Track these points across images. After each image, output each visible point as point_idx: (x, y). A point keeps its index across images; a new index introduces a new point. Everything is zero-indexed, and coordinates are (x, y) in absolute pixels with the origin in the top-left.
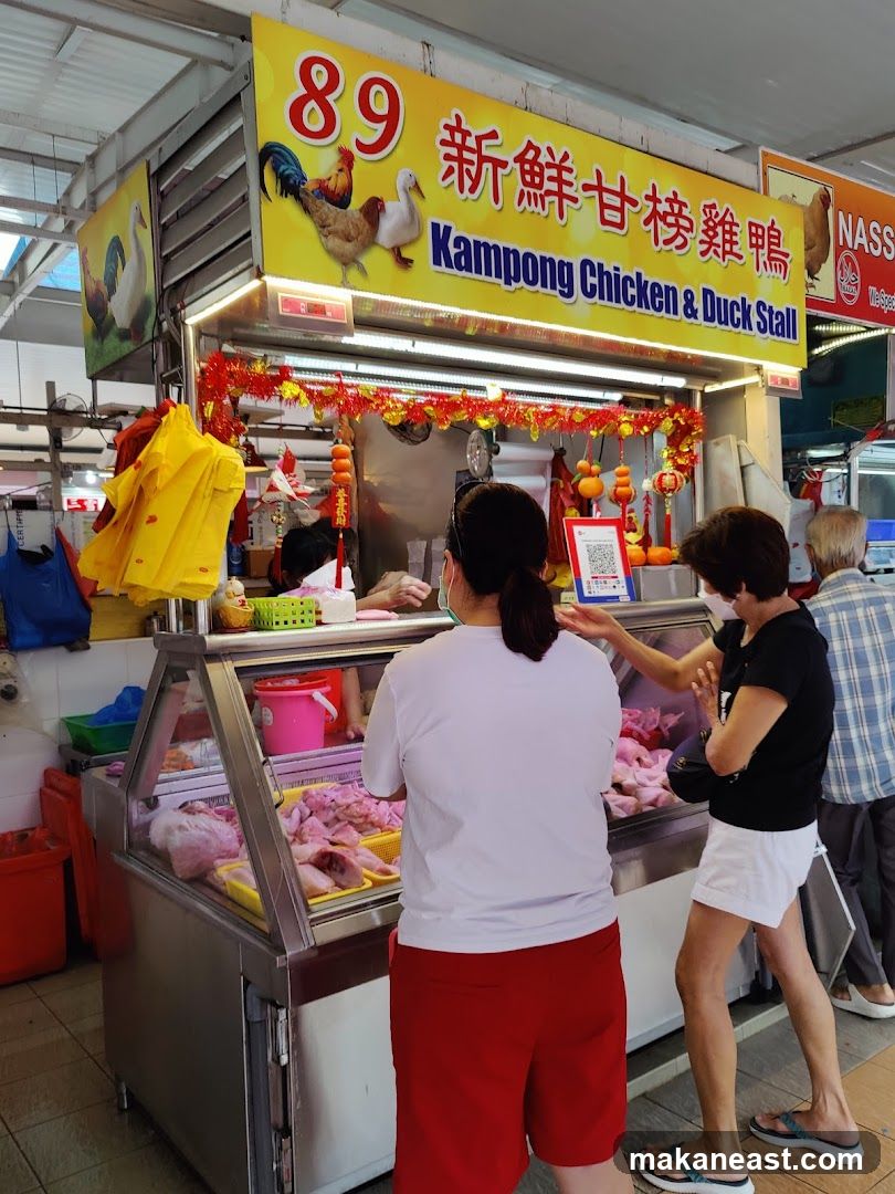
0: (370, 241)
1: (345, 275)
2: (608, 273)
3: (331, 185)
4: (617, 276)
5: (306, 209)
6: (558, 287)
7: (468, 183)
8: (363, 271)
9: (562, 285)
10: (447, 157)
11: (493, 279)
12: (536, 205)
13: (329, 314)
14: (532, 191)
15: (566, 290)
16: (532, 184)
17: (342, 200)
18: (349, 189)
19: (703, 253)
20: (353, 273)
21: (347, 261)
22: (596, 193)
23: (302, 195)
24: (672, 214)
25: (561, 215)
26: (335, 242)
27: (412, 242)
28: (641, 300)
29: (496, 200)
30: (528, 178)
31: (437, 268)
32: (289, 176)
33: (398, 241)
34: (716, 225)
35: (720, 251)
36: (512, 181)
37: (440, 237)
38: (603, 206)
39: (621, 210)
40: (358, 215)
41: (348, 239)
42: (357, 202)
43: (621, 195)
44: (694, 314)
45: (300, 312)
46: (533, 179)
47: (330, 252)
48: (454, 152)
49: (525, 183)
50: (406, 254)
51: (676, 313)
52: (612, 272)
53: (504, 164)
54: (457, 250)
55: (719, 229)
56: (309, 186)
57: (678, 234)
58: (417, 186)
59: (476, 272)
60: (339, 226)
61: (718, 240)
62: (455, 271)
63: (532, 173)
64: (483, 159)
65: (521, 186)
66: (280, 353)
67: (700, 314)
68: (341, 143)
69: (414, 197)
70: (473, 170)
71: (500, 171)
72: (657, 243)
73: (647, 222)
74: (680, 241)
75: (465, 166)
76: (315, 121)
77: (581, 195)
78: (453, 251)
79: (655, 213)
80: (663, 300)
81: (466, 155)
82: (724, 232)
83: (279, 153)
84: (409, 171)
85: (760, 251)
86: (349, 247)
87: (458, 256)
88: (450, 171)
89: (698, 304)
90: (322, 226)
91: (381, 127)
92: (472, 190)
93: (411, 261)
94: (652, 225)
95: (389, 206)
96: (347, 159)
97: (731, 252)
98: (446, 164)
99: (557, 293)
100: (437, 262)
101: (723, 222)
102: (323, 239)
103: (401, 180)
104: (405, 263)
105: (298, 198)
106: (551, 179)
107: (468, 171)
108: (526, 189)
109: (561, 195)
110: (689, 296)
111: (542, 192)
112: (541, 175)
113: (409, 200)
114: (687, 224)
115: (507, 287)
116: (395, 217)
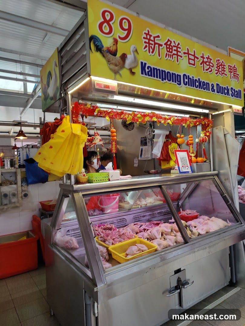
0: (123, 66)
1: (115, 76)
2: (191, 78)
3: (111, 49)
4: (193, 79)
5: (104, 56)
6: (177, 82)
7: (151, 50)
8: (121, 75)
9: (178, 81)
10: (145, 42)
11: (158, 79)
12: (171, 58)
13: (110, 88)
14: (169, 53)
15: (179, 83)
16: (169, 52)
17: (114, 54)
18: (116, 50)
19: (217, 73)
20: (118, 76)
21: (116, 72)
22: (187, 55)
23: (102, 52)
24: (208, 62)
25: (178, 61)
26: (112, 67)
27: (135, 67)
28: (200, 86)
29: (159, 56)
30: (168, 50)
31: (142, 75)
32: (98, 46)
33: (131, 67)
34: (220, 66)
35: (221, 73)
36: (164, 50)
37: (143, 66)
38: (189, 59)
39: (194, 60)
40: (119, 58)
41: (116, 65)
42: (119, 54)
43: (194, 56)
44: (214, 91)
45: (102, 87)
46: (170, 50)
47: (111, 69)
48: (147, 41)
49: (167, 51)
50: (133, 71)
51: (209, 90)
52: (192, 78)
53: (162, 45)
54: (148, 70)
56: (105, 49)
57: (209, 68)
58: (136, 51)
59: (154, 77)
60: (113, 62)
61: (220, 70)
62: (147, 76)
63: (169, 48)
64: (155, 44)
65: (166, 52)
66: (96, 103)
67: (216, 91)
68: (115, 36)
69: (136, 54)
70: (153, 46)
71: (160, 47)
72: (204, 70)
73: (201, 64)
74: (210, 70)
75: (150, 45)
76: (106, 29)
77: (183, 55)
78: (147, 70)
79: (203, 62)
80: (206, 86)
81: (151, 42)
82: (222, 68)
83: (95, 38)
84: (134, 46)
85: (231, 73)
86: (116, 68)
87: (148, 72)
88: (146, 46)
89: (215, 88)
90: (108, 61)
91: (126, 32)
92: (152, 52)
93: (135, 73)
94: (202, 65)
95: (128, 56)
96: (116, 41)
97: (224, 73)
98: (145, 45)
99: (176, 84)
100: (142, 73)
101: (221, 65)
102: (109, 65)
103: (132, 48)
104: (133, 73)
105: (101, 52)
106: (175, 50)
107: (151, 47)
108: (168, 53)
109: (178, 55)
110: (213, 86)
111: (172, 54)
112: (172, 49)
113: (134, 54)
114: (212, 65)
115: (162, 82)
116: (130, 60)
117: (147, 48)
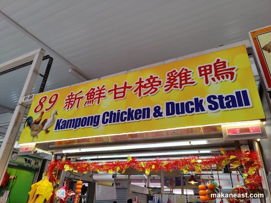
0: (41, 129)
1: (33, 139)
2: (114, 114)
3: (37, 121)
4: (119, 113)
6: (93, 124)
7: (70, 106)
8: (38, 137)
11: (71, 128)
12: (90, 103)
13: (29, 149)
14: (89, 100)
15: (96, 124)
16: (91, 98)
17: (38, 123)
18: (41, 120)
19: (166, 90)
22: (114, 91)
23: (30, 125)
24: (150, 83)
25: (98, 103)
27: (51, 126)
28: (129, 118)
29: (77, 107)
30: (89, 97)
32: (29, 123)
33: (48, 127)
34: (176, 77)
35: (178, 85)
37: (59, 123)
38: (116, 93)
39: (124, 92)
40: (40, 125)
41: (37, 131)
43: (125, 87)
44: (160, 115)
45: (23, 151)
48: (68, 101)
51: (148, 117)
52: (116, 112)
53: (82, 97)
55: (178, 78)
56: (33, 123)
57: (152, 88)
58: (56, 113)
59: (66, 128)
61: (177, 82)
62: (60, 130)
63: (91, 96)
64: (76, 99)
65: (86, 100)
67: (164, 113)
70: (72, 103)
71: (80, 99)
72: (140, 95)
73: (135, 91)
74: (153, 90)
77: (107, 94)
78: (61, 125)
79: (140, 86)
80: (142, 114)
81: (72, 100)
82: (181, 77)
83: (29, 119)
84: (55, 110)
85: (208, 75)
88: (67, 105)
89: (163, 110)
90: (32, 130)
91: (52, 104)
92: (71, 108)
93: (49, 131)
94: (138, 91)
96: (42, 114)
97: (186, 83)
98: (65, 104)
99: (92, 126)
100: (56, 129)
101: (180, 75)
102: (32, 133)
106: (97, 94)
108: (87, 101)
109: (100, 97)
110: (157, 108)
111: (93, 99)
112: (94, 95)
113: (53, 117)
114: (158, 83)
115: (75, 129)
116: (49, 122)
117: (67, 107)
